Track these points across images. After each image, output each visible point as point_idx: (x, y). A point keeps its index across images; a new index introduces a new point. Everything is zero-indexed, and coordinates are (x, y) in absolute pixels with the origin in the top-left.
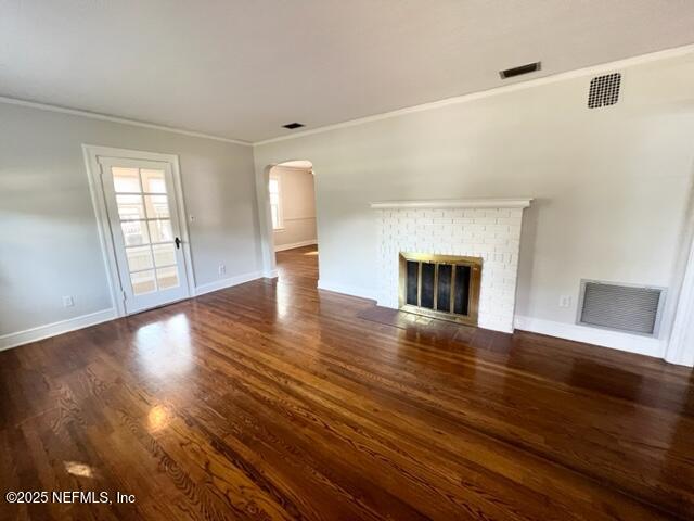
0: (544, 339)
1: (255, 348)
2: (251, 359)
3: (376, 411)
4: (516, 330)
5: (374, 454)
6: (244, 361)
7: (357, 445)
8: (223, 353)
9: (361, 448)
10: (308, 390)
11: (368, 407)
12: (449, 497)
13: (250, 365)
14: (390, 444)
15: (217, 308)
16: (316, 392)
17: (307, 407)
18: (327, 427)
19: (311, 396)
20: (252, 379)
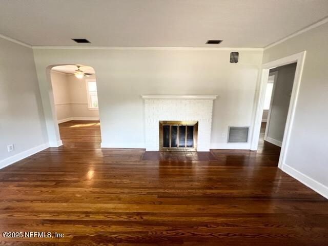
0: (221, 151)
1: (95, 203)
2: (98, 213)
3: (204, 209)
4: (210, 150)
5: (227, 235)
6: (93, 217)
7: (216, 235)
8: (53, 218)
9: (219, 235)
10: (160, 216)
11: (199, 209)
12: (269, 236)
13: (101, 218)
14: (228, 225)
15: (22, 181)
16: (166, 214)
17: (171, 228)
18: (194, 234)
19: (166, 219)
20: (114, 228)
